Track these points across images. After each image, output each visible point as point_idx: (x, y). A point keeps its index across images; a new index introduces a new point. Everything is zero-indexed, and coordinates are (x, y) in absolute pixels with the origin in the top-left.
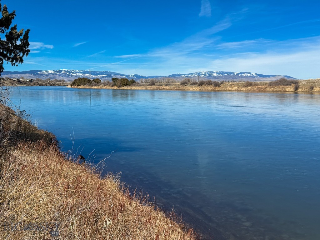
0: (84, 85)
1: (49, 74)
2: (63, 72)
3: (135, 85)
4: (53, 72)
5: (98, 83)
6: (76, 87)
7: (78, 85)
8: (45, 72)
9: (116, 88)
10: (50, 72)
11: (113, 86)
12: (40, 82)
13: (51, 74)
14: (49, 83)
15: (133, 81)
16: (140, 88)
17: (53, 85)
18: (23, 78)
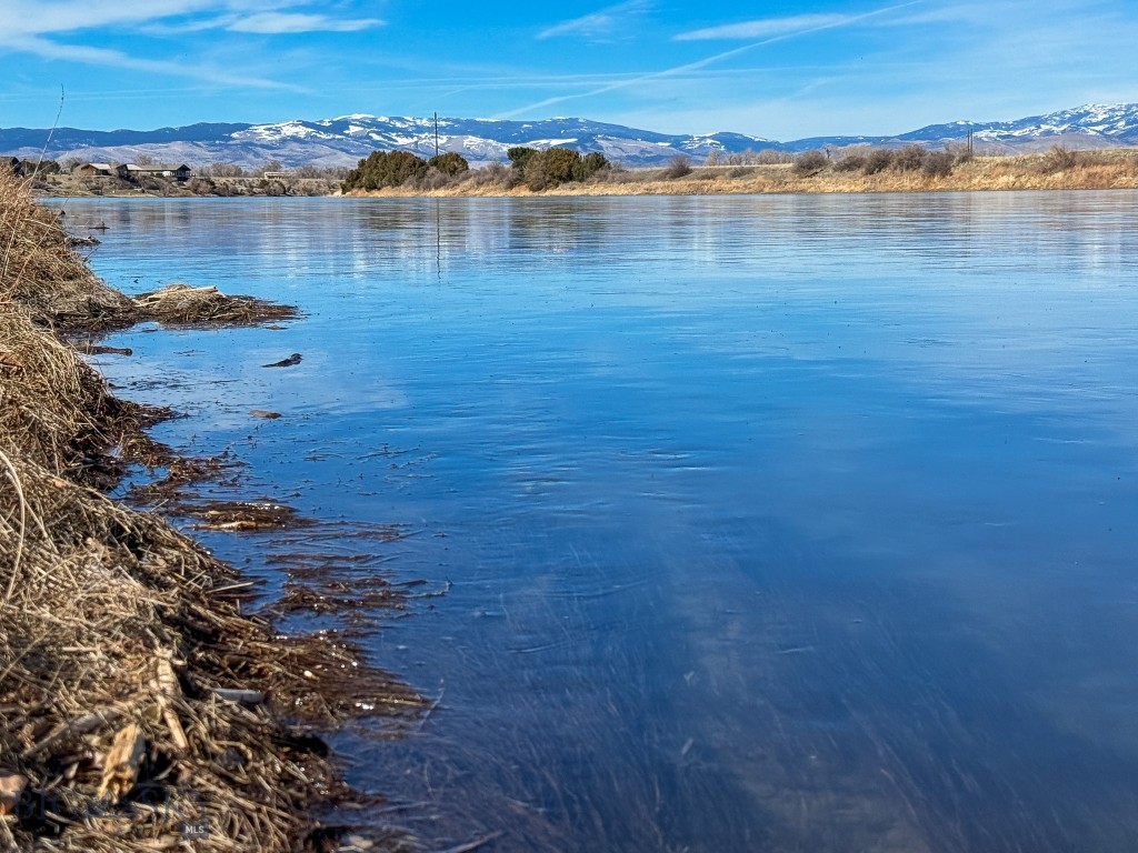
0: (397, 182)
1: (284, 141)
2: (353, 129)
3: (603, 178)
4: (302, 131)
5: (453, 172)
6: (362, 193)
7: (372, 187)
8: (266, 136)
9: (523, 192)
10: (288, 131)
11: (511, 185)
12: (220, 181)
13: (295, 139)
14: (264, 184)
15: (599, 162)
16: (621, 190)
17: (285, 192)
18: (145, 161)
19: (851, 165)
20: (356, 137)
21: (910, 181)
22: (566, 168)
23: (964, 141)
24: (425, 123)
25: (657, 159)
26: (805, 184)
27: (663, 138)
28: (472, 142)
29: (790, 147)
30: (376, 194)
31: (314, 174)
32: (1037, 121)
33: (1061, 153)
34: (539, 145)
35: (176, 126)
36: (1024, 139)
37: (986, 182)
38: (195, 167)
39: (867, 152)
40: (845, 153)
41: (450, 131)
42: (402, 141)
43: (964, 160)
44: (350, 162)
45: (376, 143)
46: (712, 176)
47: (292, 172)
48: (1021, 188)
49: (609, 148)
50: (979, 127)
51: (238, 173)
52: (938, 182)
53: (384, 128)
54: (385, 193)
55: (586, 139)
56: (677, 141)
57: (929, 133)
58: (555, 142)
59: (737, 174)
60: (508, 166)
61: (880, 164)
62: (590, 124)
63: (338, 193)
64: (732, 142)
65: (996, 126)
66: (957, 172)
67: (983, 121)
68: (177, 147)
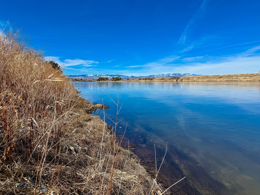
0: (102, 80)
1: (91, 76)
2: (97, 75)
3: (121, 80)
4: (93, 75)
5: (107, 79)
6: (98, 81)
7: (99, 81)
8: (89, 76)
9: (114, 81)
10: (91, 75)
11: (113, 81)
12: (85, 80)
13: (92, 76)
14: (89, 80)
15: (121, 79)
16: (123, 81)
17: (91, 81)
18: (78, 78)
19: (144, 79)
20: (98, 76)
21: (149, 81)
22: (117, 79)
23: (153, 77)
24: (104, 75)
25: (126, 78)
26: (139, 81)
27: (126, 76)
28: (109, 76)
29: (138, 77)
30: (100, 82)
31: (94, 79)
32: (160, 75)
33: (162, 78)
34: (115, 77)
35: (81, 75)
36: (159, 77)
37: (156, 81)
38: (83, 79)
39: (145, 78)
40: (143, 78)
41: (107, 76)
42: (102, 76)
43: (154, 79)
44: (98, 79)
45: (100, 77)
46: (131, 80)
47: (92, 79)
48: (159, 81)
49: (121, 77)
50: (154, 75)
51: (87, 79)
52: (151, 81)
53: (100, 75)
54: (101, 81)
55: (119, 76)
56: (127, 77)
57: (150, 76)
58: (116, 77)
59: (133, 80)
60: (112, 79)
61: (146, 79)
62: (119, 75)
63: (96, 81)
64: (133, 77)
65: (156, 75)
66: (153, 80)
67: (155, 75)
68: (81, 77)
